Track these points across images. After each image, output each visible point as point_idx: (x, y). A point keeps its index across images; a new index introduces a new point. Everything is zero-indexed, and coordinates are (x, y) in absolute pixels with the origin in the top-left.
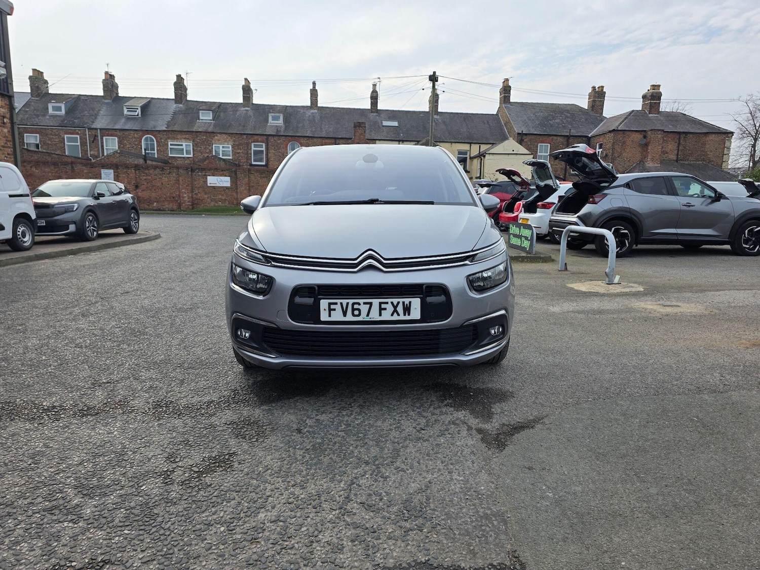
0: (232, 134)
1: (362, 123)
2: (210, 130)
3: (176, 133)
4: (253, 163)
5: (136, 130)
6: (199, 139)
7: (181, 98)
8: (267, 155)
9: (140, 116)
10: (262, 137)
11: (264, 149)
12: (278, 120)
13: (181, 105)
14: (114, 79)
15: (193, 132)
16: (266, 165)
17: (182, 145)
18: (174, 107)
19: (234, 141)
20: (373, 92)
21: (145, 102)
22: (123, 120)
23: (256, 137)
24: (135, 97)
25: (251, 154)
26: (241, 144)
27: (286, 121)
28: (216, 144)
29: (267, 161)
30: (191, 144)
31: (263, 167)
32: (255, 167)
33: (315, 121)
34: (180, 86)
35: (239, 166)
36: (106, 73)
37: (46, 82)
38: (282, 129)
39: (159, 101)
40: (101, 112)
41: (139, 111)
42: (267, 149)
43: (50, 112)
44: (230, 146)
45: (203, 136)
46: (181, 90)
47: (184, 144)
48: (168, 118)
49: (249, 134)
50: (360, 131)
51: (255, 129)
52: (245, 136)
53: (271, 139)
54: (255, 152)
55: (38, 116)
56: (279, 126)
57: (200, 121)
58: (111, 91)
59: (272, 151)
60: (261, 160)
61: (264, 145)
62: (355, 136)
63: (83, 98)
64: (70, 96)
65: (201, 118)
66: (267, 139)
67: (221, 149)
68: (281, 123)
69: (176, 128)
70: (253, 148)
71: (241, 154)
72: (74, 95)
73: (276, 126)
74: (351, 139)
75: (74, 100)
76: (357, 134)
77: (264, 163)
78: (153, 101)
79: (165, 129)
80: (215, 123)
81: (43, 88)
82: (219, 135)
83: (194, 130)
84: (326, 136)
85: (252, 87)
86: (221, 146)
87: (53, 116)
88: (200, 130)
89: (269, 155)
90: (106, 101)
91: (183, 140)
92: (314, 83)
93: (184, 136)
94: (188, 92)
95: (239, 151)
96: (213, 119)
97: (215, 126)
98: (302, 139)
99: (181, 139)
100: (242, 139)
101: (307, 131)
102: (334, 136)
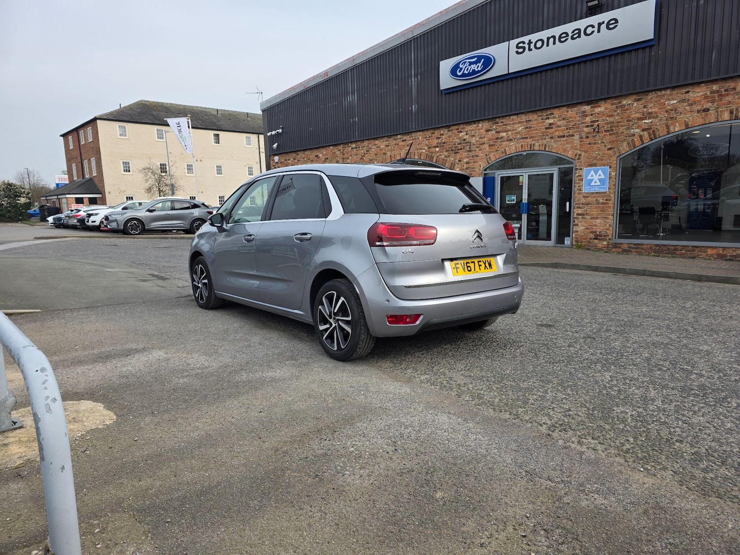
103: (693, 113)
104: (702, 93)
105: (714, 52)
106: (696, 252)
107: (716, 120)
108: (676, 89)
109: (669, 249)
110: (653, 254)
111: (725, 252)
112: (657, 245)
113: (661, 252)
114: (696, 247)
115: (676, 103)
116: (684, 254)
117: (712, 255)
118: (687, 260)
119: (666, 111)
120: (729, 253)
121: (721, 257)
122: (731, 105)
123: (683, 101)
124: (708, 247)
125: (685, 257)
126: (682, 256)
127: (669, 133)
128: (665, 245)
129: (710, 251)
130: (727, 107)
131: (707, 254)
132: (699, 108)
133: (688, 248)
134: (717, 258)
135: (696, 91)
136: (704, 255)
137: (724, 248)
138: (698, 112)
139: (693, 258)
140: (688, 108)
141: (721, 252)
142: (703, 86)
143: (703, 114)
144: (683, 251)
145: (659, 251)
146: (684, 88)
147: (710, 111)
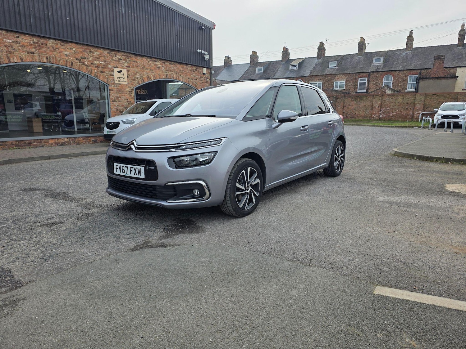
0: (347, 74)
1: (442, 56)
2: (333, 73)
3: (314, 77)
4: (358, 91)
5: (294, 77)
6: (327, 79)
7: (321, 56)
8: (368, 85)
9: (297, 69)
10: (366, 74)
11: (366, 81)
12: (379, 62)
13: (320, 60)
14: (288, 51)
15: (323, 75)
16: (367, 92)
17: (317, 84)
18: (316, 61)
19: (347, 78)
20: (461, 31)
21: (301, 60)
22: (289, 72)
23: (362, 75)
24: (297, 59)
25: (358, 86)
26: (351, 80)
27: (384, 61)
28: (336, 81)
29: (368, 89)
30: (322, 83)
31: (364, 94)
32: (360, 94)
33: (407, 58)
34: (321, 48)
35: (349, 93)
36: (284, 47)
37: (258, 57)
38: (381, 67)
39: (309, 59)
40: (279, 69)
41: (297, 66)
42: (369, 81)
43: (256, 72)
44: (345, 82)
45: (329, 77)
46: (321, 51)
47: (318, 83)
48: (311, 68)
49: (357, 73)
50: (439, 62)
51: (362, 69)
52: (355, 74)
53: (372, 75)
54: (361, 84)
55: (251, 75)
56: (379, 65)
57: (329, 68)
58: (286, 57)
59: (372, 83)
60: (364, 89)
61: (367, 78)
62: (434, 66)
63: (272, 63)
64: (267, 63)
65: (330, 66)
66: (369, 75)
67: (339, 84)
68: (381, 63)
69: (315, 74)
70: (359, 82)
71: (351, 86)
72: (269, 62)
73: (377, 65)
74: (430, 69)
75: (268, 65)
76: (437, 65)
77: (365, 91)
78: (306, 59)
79: (308, 75)
80: (337, 69)
81: (255, 60)
82: (338, 76)
83: (324, 74)
84: (414, 69)
85: (366, 42)
86: (339, 82)
87: (258, 74)
88: (328, 74)
89: (370, 85)
90: (282, 63)
91: (318, 81)
92: (411, 32)
93: (318, 78)
94: (326, 51)
95: (350, 84)
96: (337, 66)
97: (337, 70)
98: (395, 72)
99: (316, 80)
100: (352, 76)
101: (399, 66)
102: (420, 68)
103: (24, 52)
104: (28, 41)
105: (32, 17)
106: (43, 143)
107: (39, 61)
108: (9, 32)
109: (25, 143)
110: (15, 147)
111: (59, 141)
112: (17, 141)
113: (20, 145)
114: (42, 139)
115: (11, 42)
116: (36, 145)
117: (52, 144)
118: (38, 148)
119: (5, 46)
120: (61, 141)
121: (57, 144)
122: (46, 54)
123: (16, 42)
124: (49, 139)
125: (37, 147)
126: (35, 146)
127: (10, 62)
128: (22, 141)
129: (51, 142)
130: (44, 55)
131: (49, 144)
132: (28, 50)
133: (38, 141)
134: (55, 145)
135: (24, 38)
136: (48, 144)
137: (58, 139)
138: (28, 52)
139: (42, 147)
140: (20, 48)
141: (56, 141)
142: (27, 37)
143: (31, 55)
144: (35, 143)
145: (19, 145)
146: (15, 33)
147: (35, 54)
